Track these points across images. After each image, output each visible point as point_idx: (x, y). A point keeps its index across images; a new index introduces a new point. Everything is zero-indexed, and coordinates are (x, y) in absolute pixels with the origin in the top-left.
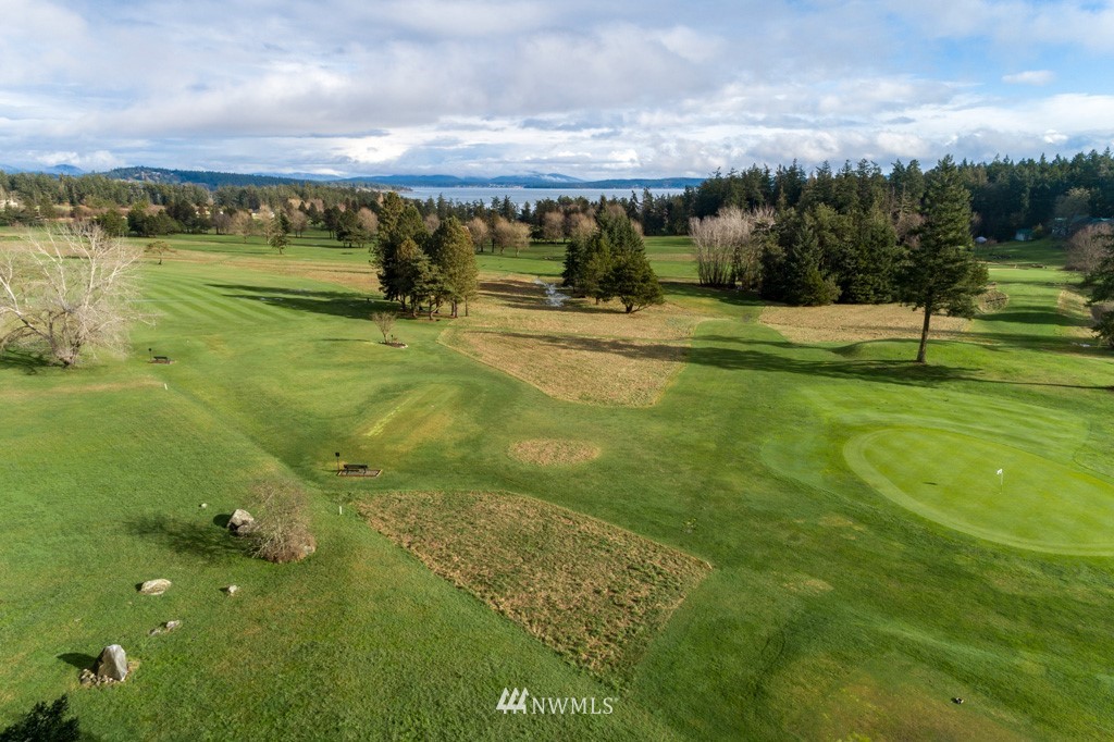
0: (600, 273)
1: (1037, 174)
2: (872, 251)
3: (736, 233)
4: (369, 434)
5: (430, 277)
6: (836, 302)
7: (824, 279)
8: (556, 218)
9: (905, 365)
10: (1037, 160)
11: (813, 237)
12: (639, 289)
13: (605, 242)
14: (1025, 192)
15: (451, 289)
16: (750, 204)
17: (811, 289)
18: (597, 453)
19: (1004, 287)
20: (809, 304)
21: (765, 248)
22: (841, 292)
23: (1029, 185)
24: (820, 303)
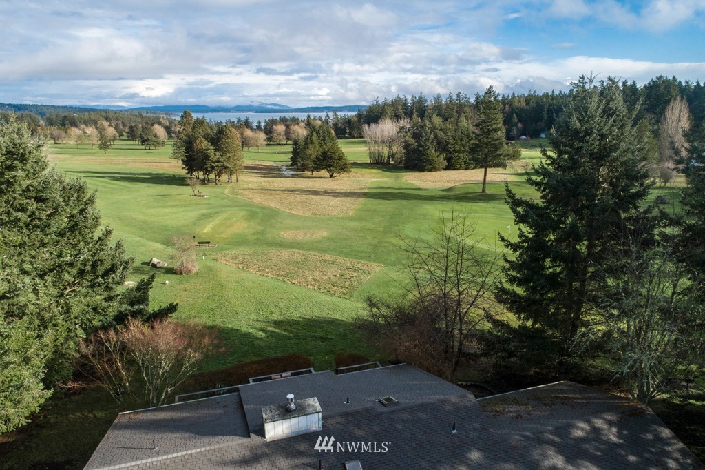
0: (313, 156)
1: (550, 100)
2: (462, 140)
3: (389, 133)
4: (205, 232)
5: (215, 159)
6: (444, 169)
7: (438, 156)
8: (281, 128)
9: (476, 194)
10: (550, 93)
11: (431, 133)
12: (337, 163)
13: (315, 138)
14: (544, 110)
15: (229, 166)
16: (396, 117)
17: (431, 162)
18: (325, 234)
19: (530, 160)
20: (430, 171)
21: (406, 141)
22: (447, 164)
23: (546, 107)
24: (436, 169)
